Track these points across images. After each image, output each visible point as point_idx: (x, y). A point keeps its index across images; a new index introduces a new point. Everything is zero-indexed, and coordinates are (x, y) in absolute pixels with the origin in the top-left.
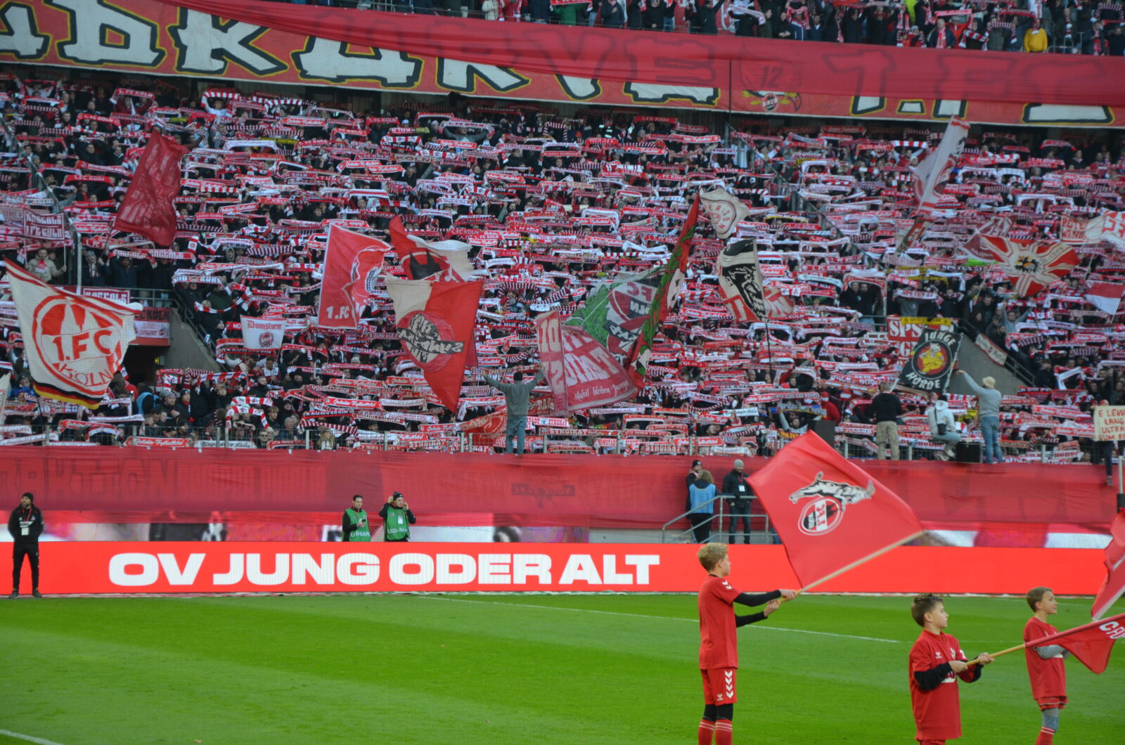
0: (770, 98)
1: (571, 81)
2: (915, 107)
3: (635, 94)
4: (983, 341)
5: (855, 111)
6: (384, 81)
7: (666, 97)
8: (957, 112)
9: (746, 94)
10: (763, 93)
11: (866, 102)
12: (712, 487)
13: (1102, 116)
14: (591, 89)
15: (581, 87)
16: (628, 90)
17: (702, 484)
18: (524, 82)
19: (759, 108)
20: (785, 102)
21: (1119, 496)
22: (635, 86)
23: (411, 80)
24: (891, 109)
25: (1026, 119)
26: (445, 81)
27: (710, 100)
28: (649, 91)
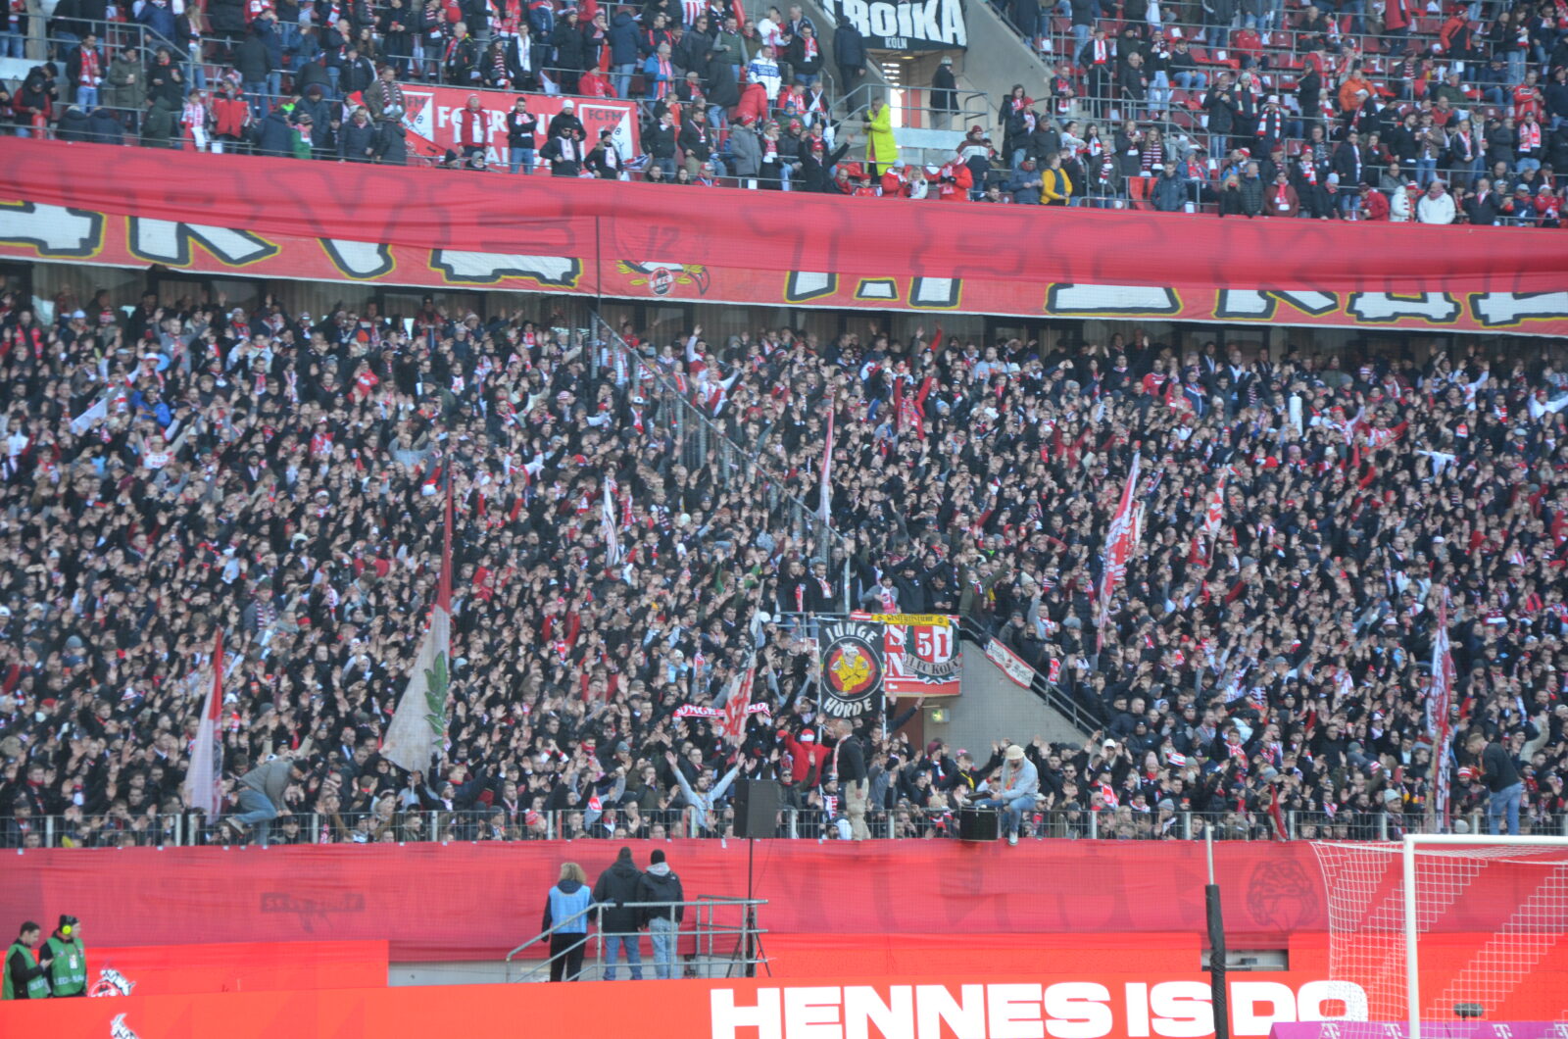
0: (661, 274)
1: (344, 247)
2: (884, 290)
3: (448, 268)
4: (997, 650)
5: (792, 296)
6: (42, 245)
7: (497, 273)
8: (945, 297)
9: (624, 269)
10: (651, 266)
11: (809, 281)
12: (586, 891)
13: (1166, 303)
14: (378, 262)
15: (361, 257)
16: (436, 263)
17: (569, 886)
18: (269, 250)
19: (644, 289)
20: (685, 281)
21: (1208, 889)
22: (447, 257)
23: (87, 245)
24: (846, 292)
25: (1052, 308)
26: (144, 246)
27: (566, 279)
28: (471, 264)
